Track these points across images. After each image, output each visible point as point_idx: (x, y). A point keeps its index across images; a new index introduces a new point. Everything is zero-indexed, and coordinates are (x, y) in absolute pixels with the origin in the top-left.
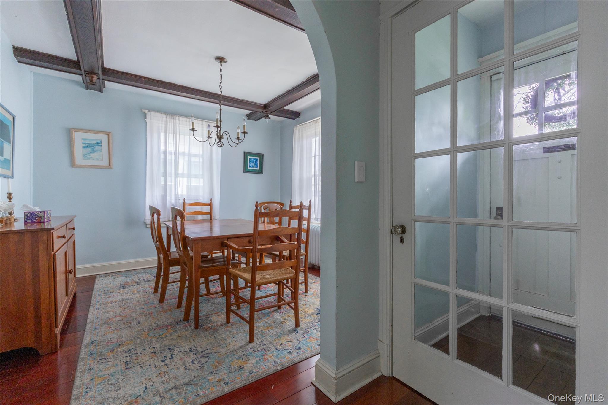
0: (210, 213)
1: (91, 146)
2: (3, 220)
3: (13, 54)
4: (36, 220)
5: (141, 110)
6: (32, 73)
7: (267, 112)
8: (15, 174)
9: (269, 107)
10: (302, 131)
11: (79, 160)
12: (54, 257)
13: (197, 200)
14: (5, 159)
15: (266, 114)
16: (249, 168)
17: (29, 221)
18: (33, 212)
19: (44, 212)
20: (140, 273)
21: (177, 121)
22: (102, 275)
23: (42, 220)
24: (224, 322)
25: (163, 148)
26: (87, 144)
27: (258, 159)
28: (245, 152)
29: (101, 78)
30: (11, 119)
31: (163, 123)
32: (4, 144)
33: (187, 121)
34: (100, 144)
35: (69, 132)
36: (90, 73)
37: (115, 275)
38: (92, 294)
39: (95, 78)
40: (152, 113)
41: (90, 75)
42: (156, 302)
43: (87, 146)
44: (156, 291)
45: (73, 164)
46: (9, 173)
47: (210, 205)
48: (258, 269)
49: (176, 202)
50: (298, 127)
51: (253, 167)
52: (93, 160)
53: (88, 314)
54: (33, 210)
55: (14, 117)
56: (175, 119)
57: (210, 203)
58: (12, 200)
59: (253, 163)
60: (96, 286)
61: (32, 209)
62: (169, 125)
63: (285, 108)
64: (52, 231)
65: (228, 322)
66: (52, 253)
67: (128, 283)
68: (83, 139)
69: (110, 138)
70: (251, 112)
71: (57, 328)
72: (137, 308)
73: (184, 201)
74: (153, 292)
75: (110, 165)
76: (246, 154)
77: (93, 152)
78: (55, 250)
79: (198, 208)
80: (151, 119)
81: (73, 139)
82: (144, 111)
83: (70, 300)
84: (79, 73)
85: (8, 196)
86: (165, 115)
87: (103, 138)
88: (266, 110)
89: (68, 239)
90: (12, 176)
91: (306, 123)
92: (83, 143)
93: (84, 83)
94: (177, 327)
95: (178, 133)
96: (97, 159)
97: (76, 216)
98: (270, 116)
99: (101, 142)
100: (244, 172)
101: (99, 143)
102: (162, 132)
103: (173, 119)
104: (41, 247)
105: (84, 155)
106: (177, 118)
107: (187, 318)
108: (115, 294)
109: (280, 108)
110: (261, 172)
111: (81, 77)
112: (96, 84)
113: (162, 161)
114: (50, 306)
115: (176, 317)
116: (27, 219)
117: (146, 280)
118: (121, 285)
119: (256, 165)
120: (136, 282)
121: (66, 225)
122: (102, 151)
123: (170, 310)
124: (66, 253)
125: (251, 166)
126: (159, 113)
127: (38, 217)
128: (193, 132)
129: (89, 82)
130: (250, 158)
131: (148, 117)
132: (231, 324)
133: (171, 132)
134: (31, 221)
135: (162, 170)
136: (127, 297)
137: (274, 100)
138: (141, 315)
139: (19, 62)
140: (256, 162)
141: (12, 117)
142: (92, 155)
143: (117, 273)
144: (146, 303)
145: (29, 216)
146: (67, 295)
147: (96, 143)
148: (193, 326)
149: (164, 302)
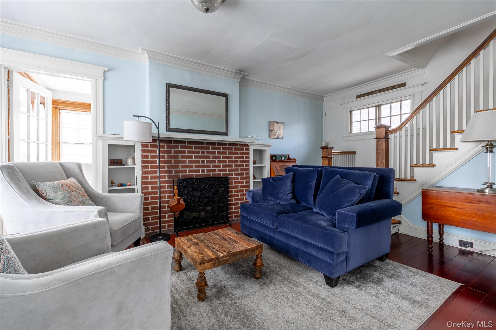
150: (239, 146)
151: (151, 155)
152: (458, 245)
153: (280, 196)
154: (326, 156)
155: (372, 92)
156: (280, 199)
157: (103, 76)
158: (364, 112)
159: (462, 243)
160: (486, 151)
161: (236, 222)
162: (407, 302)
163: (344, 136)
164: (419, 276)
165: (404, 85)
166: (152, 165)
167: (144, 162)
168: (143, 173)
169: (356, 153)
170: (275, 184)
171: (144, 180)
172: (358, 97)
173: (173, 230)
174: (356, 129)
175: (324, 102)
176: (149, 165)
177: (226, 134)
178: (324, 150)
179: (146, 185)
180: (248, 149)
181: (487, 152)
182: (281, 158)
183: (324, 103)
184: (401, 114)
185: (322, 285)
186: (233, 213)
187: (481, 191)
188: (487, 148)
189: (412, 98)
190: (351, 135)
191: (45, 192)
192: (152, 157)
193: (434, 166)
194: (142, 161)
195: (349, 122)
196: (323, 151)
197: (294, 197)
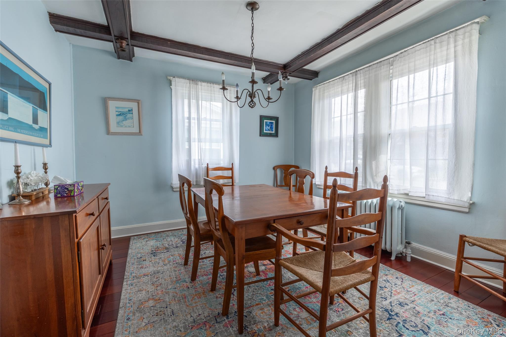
0: (232, 178)
1: (123, 114)
2: (32, 195)
3: (49, 22)
4: (66, 194)
5: (167, 77)
6: (71, 45)
7: (286, 72)
8: (53, 144)
9: (290, 67)
10: (324, 90)
11: (113, 128)
12: (79, 244)
13: (219, 164)
14: (40, 127)
15: (285, 75)
16: (265, 131)
17: (59, 195)
18: (63, 185)
19: (74, 185)
20: (169, 236)
21: (200, 87)
22: (136, 237)
23: (72, 194)
24: (272, 322)
25: (186, 115)
26: (120, 112)
27: (273, 122)
28: (261, 116)
29: (130, 44)
30: (47, 86)
31: (187, 89)
32: (38, 111)
33: (208, 86)
34: (132, 112)
35: (105, 101)
36: (120, 38)
37: (146, 237)
38: (126, 262)
39: (124, 44)
40: (177, 79)
41: (120, 40)
42: (188, 280)
43: (120, 114)
44: (186, 263)
45: (108, 132)
46: (47, 142)
47: (232, 169)
48: (333, 273)
49: (199, 167)
50: (318, 87)
51: (269, 130)
52: (126, 127)
53: (121, 292)
54: (64, 183)
55: (49, 84)
56: (198, 85)
57: (231, 167)
58: (47, 170)
59: (269, 126)
60: (130, 251)
61: (63, 181)
62: (192, 91)
63: (305, 67)
64: (74, 215)
65: (277, 324)
66: (76, 240)
67: (159, 249)
68: (117, 108)
69: (140, 106)
70: (269, 73)
71: (84, 329)
72: (170, 287)
73: (208, 165)
74: (183, 263)
75: (140, 132)
76: (262, 118)
77: (126, 119)
78: (80, 236)
79: (220, 173)
80: (175, 86)
81: (108, 107)
82: (169, 78)
83: (103, 277)
84: (109, 39)
85: (43, 166)
86: (188, 81)
87: (134, 106)
88: (286, 71)
89: (100, 212)
90: (50, 145)
91: (328, 81)
92: (116, 111)
93: (116, 53)
94: (217, 326)
95: (200, 99)
96: (129, 127)
97: (109, 184)
98: (288, 77)
99: (132, 110)
100: (260, 136)
101: (130, 111)
102: (186, 99)
103: (196, 84)
104: (63, 234)
105: (118, 123)
106: (200, 83)
107: (225, 312)
108: (147, 263)
109: (299, 68)
110: (276, 135)
111: (112, 43)
112: (125, 50)
113: (186, 128)
114: (75, 305)
115: (213, 307)
116: (57, 193)
117: (175, 246)
118: (152, 251)
119: (271, 128)
120: (166, 248)
121: (97, 197)
122: (133, 119)
123: (204, 293)
124: (98, 228)
125: (267, 130)
126: (183, 79)
127: (68, 190)
128: (224, 91)
129: (119, 48)
130: (266, 122)
131: (173, 83)
132: (280, 327)
133: (194, 98)
134: (61, 195)
135: (186, 136)
136: (159, 268)
137: (298, 57)
138: (175, 299)
139: (56, 31)
140: (271, 125)
141: (48, 85)
142: (124, 122)
143: (148, 235)
144: (178, 280)
145: (59, 190)
146: (100, 274)
147: (128, 111)
148: (236, 328)
149: (195, 280)
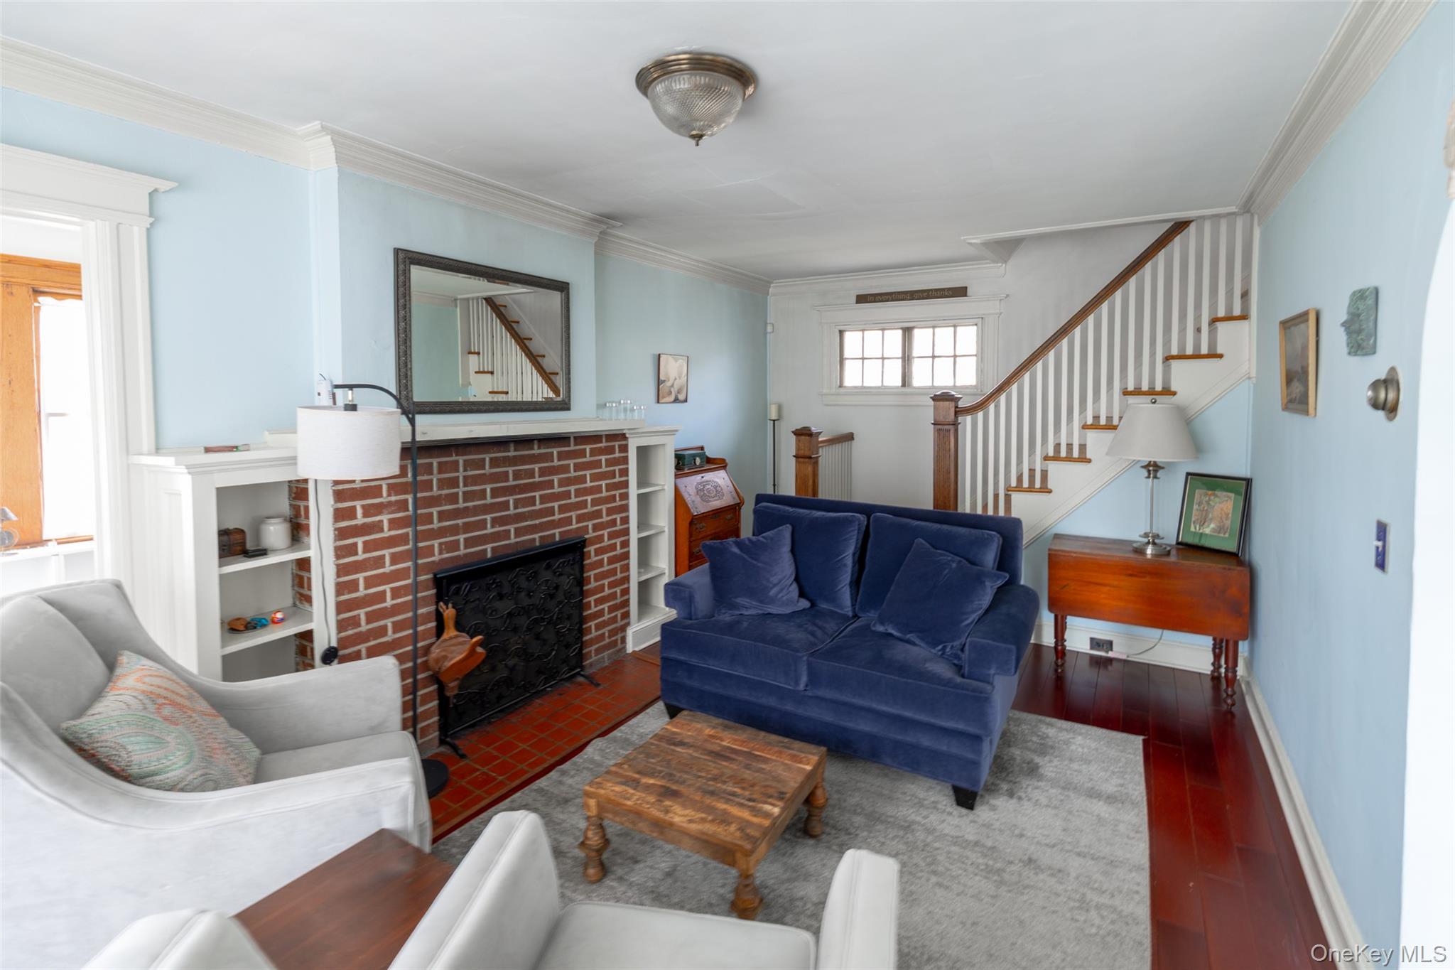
150: (604, 440)
151: (363, 507)
152: (1088, 647)
153: (772, 593)
154: (807, 453)
155: (895, 292)
156: (772, 601)
157: (147, 212)
158: (873, 336)
159: (1095, 643)
160: (1146, 474)
161: (598, 667)
162: (1101, 803)
163: (825, 391)
164: (1080, 738)
165: (961, 292)
166: (367, 538)
167: (341, 534)
168: (341, 570)
169: (855, 436)
170: (750, 560)
171: (343, 594)
172: (862, 299)
173: (437, 742)
174: (852, 377)
175: (768, 294)
176: (360, 541)
177: (565, 406)
178: (803, 437)
179: (350, 611)
180: (624, 449)
181: (1149, 477)
182: (695, 460)
183: (768, 297)
184: (955, 356)
185: (949, 809)
186: (592, 642)
187: (1140, 551)
188: (1149, 471)
189: (980, 325)
190: (842, 390)
191: (123, 754)
192: (368, 511)
193: (1050, 492)
194: (335, 529)
195: (838, 359)
196: (799, 441)
197: (802, 594)
